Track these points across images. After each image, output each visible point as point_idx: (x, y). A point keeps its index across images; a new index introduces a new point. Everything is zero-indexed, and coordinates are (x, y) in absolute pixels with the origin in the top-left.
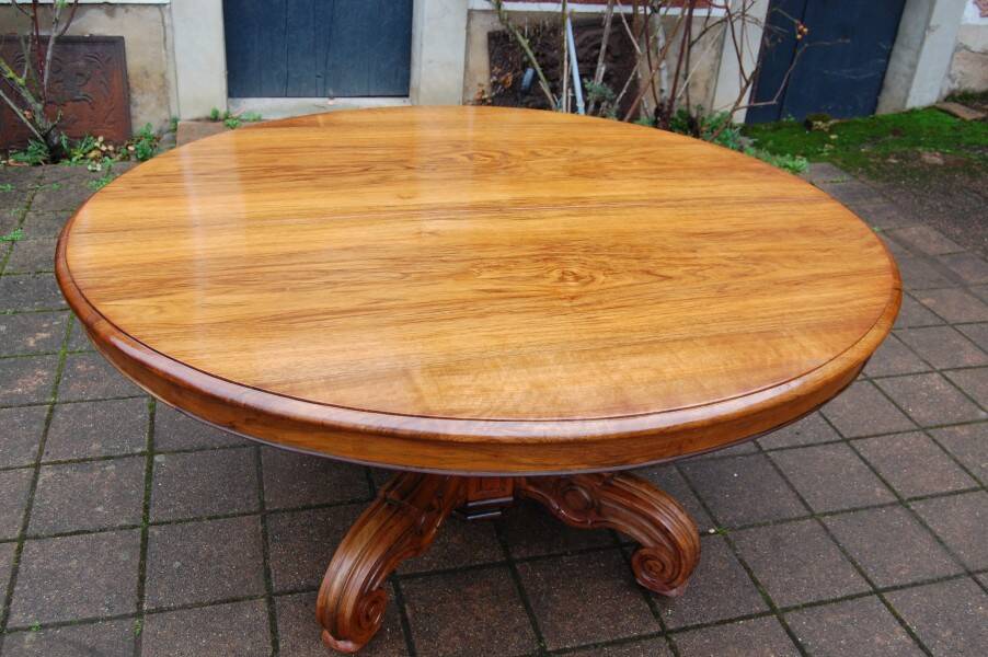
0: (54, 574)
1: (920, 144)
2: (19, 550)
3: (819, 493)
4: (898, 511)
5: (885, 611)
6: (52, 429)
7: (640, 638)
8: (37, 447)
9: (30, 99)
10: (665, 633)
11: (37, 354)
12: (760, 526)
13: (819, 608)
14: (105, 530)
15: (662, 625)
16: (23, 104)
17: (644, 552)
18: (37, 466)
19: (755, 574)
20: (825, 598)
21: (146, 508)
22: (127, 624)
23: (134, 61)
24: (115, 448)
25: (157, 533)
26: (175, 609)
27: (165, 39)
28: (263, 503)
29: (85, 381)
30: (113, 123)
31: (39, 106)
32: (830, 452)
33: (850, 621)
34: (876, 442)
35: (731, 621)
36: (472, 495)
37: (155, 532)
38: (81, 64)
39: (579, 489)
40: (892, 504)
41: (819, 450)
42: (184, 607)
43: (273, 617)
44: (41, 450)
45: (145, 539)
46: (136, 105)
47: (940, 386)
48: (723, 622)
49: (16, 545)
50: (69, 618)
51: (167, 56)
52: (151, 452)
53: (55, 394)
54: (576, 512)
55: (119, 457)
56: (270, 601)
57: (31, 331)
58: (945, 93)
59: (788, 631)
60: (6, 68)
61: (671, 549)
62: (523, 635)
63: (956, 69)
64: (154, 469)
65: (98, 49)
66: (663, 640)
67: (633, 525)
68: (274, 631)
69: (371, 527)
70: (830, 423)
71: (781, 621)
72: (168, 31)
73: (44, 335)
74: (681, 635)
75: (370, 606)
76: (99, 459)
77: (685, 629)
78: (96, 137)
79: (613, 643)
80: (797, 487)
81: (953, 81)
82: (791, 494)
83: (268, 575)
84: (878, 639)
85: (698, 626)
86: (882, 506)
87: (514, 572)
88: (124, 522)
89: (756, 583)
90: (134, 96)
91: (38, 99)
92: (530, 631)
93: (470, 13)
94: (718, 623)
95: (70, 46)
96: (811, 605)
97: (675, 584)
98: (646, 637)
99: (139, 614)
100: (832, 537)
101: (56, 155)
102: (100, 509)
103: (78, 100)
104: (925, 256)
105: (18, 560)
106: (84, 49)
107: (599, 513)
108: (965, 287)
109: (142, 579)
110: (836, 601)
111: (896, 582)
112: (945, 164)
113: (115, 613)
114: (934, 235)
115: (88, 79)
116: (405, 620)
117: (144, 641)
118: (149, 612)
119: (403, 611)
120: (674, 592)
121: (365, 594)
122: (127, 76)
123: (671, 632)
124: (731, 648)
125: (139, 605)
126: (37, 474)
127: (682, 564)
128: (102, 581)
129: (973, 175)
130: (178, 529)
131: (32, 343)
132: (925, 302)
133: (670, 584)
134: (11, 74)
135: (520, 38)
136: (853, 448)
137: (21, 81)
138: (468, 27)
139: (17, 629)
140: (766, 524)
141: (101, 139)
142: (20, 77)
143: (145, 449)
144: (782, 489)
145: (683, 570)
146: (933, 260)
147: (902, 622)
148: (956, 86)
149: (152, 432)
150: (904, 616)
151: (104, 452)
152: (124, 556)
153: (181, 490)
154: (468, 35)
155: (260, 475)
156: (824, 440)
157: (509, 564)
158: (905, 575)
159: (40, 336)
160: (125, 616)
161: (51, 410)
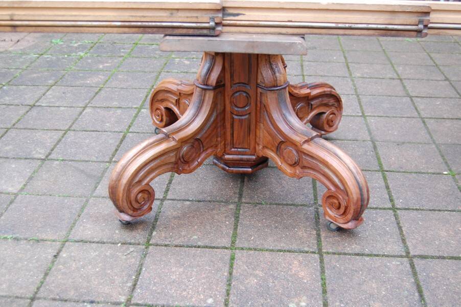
0: (77, 143)
6: (97, 96)
8: (87, 101)
10: (393, 208)
11: (102, 70)
14: (107, 131)
18: (85, 108)
21: (130, 127)
22: (102, 165)
24: (124, 104)
29: (120, 81)
35: (439, 210)
37: (130, 135)
44: (89, 102)
45: (124, 137)
48: (434, 210)
49: (64, 132)
50: (77, 159)
52: (140, 108)
53: (104, 85)
55: (125, 108)
57: (102, 63)
62: (306, 197)
64: (140, 113)
66: (391, 212)
73: (108, 65)
74: (403, 211)
76: (115, 108)
77: (407, 209)
85: (416, 209)
88: (117, 130)
92: (311, 196)
94: (430, 210)
98: (380, 209)
99: (110, 162)
102: (108, 124)
105: (63, 137)
109: (116, 150)
113: (99, 160)
118: (115, 162)
123: (397, 209)
124: (434, 221)
125: (111, 158)
126: (84, 110)
128: (97, 148)
130: (142, 135)
131: (101, 67)
139: (52, 159)
143: (138, 106)
151: (118, 105)
152: (111, 141)
159: (106, 65)
160: (103, 162)
161: (100, 90)
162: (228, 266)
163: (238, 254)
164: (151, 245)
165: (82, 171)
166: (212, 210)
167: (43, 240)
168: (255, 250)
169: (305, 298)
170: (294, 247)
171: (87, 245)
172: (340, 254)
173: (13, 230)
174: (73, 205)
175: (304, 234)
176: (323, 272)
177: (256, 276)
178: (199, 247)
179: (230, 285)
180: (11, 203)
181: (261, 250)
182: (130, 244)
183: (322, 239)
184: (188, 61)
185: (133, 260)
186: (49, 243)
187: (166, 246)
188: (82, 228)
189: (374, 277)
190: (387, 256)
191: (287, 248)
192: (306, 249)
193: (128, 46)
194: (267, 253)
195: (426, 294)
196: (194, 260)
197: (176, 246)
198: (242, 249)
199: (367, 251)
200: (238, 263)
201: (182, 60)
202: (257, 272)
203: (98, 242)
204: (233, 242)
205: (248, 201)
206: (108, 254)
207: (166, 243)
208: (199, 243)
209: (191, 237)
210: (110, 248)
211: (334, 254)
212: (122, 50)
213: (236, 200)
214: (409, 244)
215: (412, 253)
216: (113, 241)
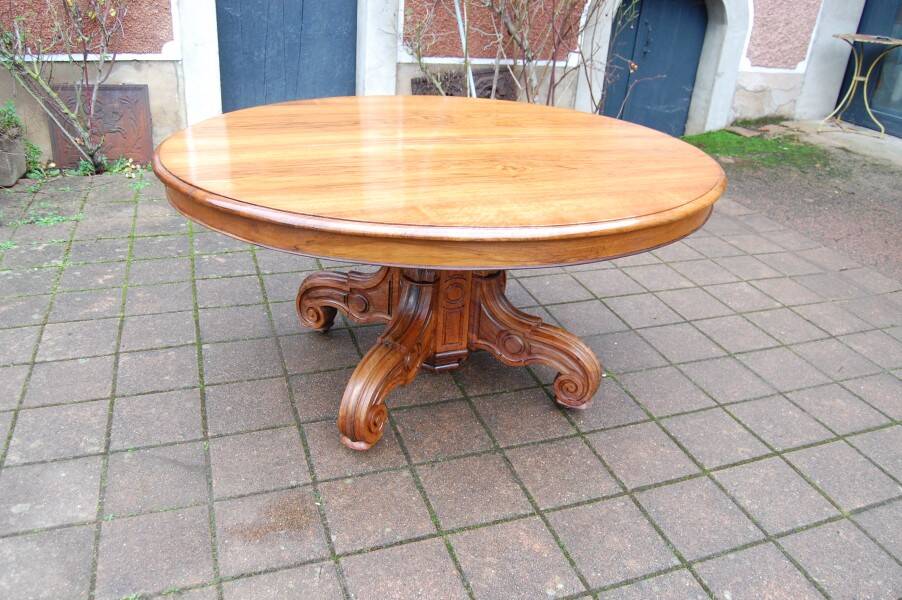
0: (139, 417)
1: (717, 152)
2: (112, 404)
3: (674, 352)
4: (728, 360)
5: (727, 416)
6: (124, 332)
7: (563, 438)
8: (114, 343)
9: (80, 129)
10: (580, 434)
11: (106, 288)
12: (636, 371)
13: (682, 416)
14: (173, 390)
15: (578, 430)
16: (75, 133)
17: (561, 378)
18: (117, 354)
19: (637, 399)
20: (686, 411)
21: (201, 376)
22: (198, 446)
23: (155, 103)
24: (172, 341)
25: (211, 390)
26: (231, 434)
27: (178, 86)
28: (286, 371)
29: (144, 302)
30: (139, 148)
31: (87, 135)
32: (679, 328)
33: (706, 422)
34: (709, 322)
35: (624, 426)
36: (439, 348)
37: (210, 390)
38: (116, 105)
39: (515, 337)
40: (725, 356)
41: (671, 328)
42: (238, 433)
43: (303, 437)
44: (118, 344)
45: (203, 395)
46: (156, 136)
47: (747, 289)
48: (619, 426)
49: (109, 401)
50: (155, 443)
51: (179, 98)
52: (200, 343)
53: (123, 311)
54: (513, 354)
55: (177, 347)
56: (299, 427)
57: (100, 275)
58: (731, 120)
59: (664, 429)
60: (63, 106)
61: (581, 373)
62: (482, 439)
63: (737, 103)
64: (203, 353)
65: (129, 93)
66: (579, 439)
67: (554, 358)
68: (305, 445)
69: (375, 358)
70: (676, 312)
71: (658, 424)
72: (181, 80)
73: (109, 277)
74: (591, 435)
75: (376, 415)
76: (163, 348)
77: (594, 432)
78: (128, 159)
79: (545, 442)
80: (659, 349)
81: (736, 112)
82: (655, 352)
83: (295, 412)
84: (725, 432)
85: (602, 430)
86: (717, 358)
87: (471, 403)
88: (186, 385)
89: (638, 404)
90: (155, 129)
91: (87, 129)
92: (487, 437)
93: (398, 65)
94: (616, 427)
95: (108, 92)
96: (678, 414)
97: (585, 399)
98: (567, 437)
99: (206, 438)
100: (687, 376)
101: (99, 169)
102: (167, 378)
103: (114, 132)
104: (728, 216)
105: (112, 410)
106: (118, 94)
107: (530, 353)
108: (757, 233)
109: (205, 418)
110: (693, 412)
111: (733, 400)
112: (736, 163)
113: (188, 439)
114: (733, 204)
115: (122, 116)
116: (397, 434)
117: (212, 454)
118: (213, 437)
119: (395, 429)
120: (584, 407)
121: (372, 407)
122: (150, 114)
123: (584, 433)
124: (626, 440)
125: (205, 433)
126: (117, 359)
127: (589, 384)
128: (175, 420)
129: (756, 169)
130: (226, 387)
131: (101, 281)
132: (732, 242)
133: (581, 400)
134: (66, 110)
135: (435, 81)
136: (693, 326)
137: (73, 115)
138: (397, 76)
139: (117, 451)
140: (641, 371)
141: (131, 160)
142: (73, 112)
143: (195, 341)
144: (649, 350)
145: (590, 388)
146: (735, 219)
147: (739, 422)
148: (738, 115)
149: (198, 331)
150: (740, 419)
151: (165, 345)
152: (189, 405)
153: (224, 365)
154: (397, 81)
155: (280, 354)
156: (673, 322)
157: (467, 399)
158: (738, 396)
159: (106, 277)
160: (196, 440)
161: (122, 321)
162: (450, 560)
163: (453, 540)
164: (339, 556)
165: (175, 462)
166: (385, 483)
167: (185, 589)
168: (469, 528)
169: (557, 578)
170: (509, 513)
171: (254, 578)
172: (560, 509)
173: (130, 584)
174: (194, 521)
175: (509, 492)
176: (556, 538)
177: (490, 565)
178: (401, 543)
179: (468, 587)
180: (98, 538)
181: (475, 527)
182: (312, 562)
183: (532, 495)
184: (222, 257)
185: (330, 586)
186: (197, 590)
187: (360, 552)
188: (229, 554)
189: (610, 529)
190: (607, 498)
191: (501, 517)
192: (522, 512)
193: (123, 242)
194: (484, 530)
195: (668, 534)
196: (406, 563)
197: (372, 550)
198: (453, 532)
199: (584, 498)
200: (459, 552)
201: (213, 256)
202: (488, 559)
203: (266, 572)
204: (437, 526)
205: (420, 461)
206: (291, 586)
207: (358, 549)
208: (399, 538)
209: (383, 531)
210: (289, 575)
211: (554, 510)
212: (117, 250)
213: (406, 463)
214: (619, 476)
215: (629, 489)
216: (286, 564)
